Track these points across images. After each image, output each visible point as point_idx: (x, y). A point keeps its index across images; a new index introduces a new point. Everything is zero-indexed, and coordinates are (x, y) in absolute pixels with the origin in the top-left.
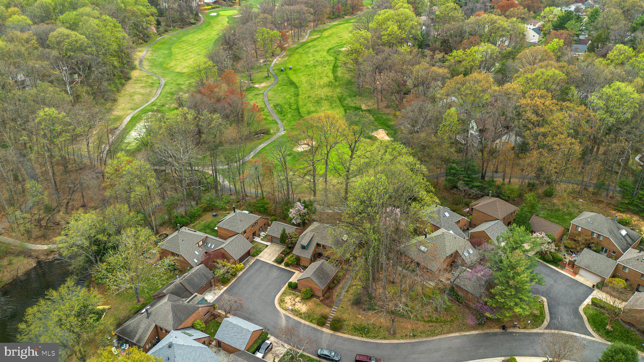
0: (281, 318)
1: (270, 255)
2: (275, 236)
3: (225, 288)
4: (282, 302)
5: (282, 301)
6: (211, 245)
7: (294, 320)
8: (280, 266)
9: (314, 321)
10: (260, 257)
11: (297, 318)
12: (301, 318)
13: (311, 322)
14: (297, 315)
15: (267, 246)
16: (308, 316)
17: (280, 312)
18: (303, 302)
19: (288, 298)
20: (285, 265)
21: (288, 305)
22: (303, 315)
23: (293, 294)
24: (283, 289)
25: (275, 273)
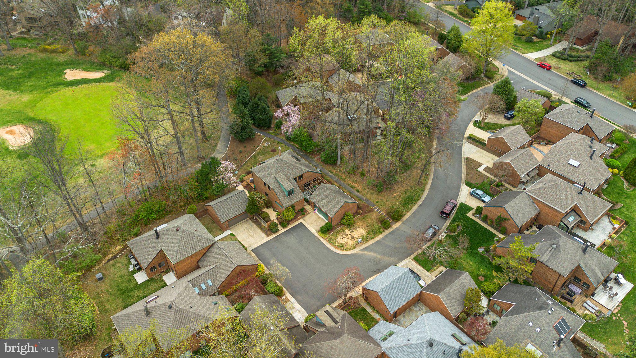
0: (363, 254)
1: (252, 236)
2: (233, 216)
3: (288, 295)
4: (343, 246)
5: (341, 246)
6: (207, 284)
7: (372, 245)
8: (280, 232)
9: (381, 230)
10: (250, 246)
11: (371, 242)
12: (371, 239)
13: (380, 233)
14: (367, 241)
15: (232, 235)
16: (373, 232)
17: (356, 253)
18: (354, 229)
19: (340, 239)
20: (284, 226)
21: (351, 243)
22: (370, 236)
23: (336, 233)
24: (322, 240)
25: (291, 240)
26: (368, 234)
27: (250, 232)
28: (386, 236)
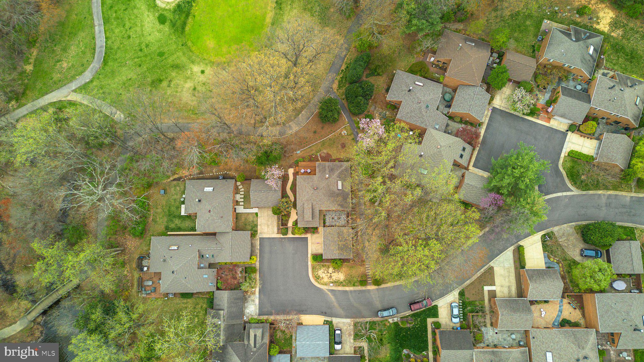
0: (327, 294)
1: (268, 226)
4: (318, 279)
5: (317, 278)
6: (210, 256)
7: (339, 291)
8: (288, 236)
9: (356, 284)
10: (261, 233)
11: (340, 288)
12: (343, 286)
13: (354, 285)
14: (339, 286)
15: (257, 214)
16: (349, 282)
17: (323, 290)
18: (337, 271)
19: (321, 273)
20: (293, 234)
21: (326, 280)
22: (344, 283)
23: (323, 266)
24: (310, 263)
25: (290, 248)
26: (344, 281)
27: (269, 221)
28: (355, 291)
